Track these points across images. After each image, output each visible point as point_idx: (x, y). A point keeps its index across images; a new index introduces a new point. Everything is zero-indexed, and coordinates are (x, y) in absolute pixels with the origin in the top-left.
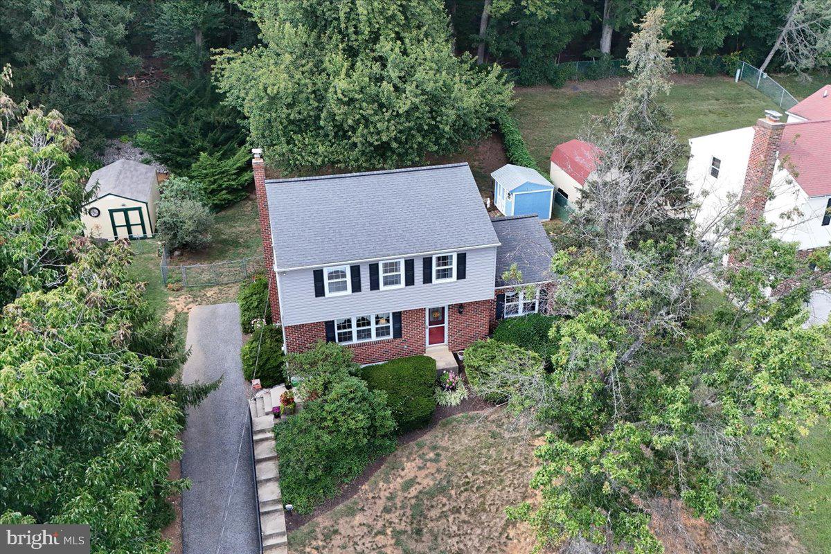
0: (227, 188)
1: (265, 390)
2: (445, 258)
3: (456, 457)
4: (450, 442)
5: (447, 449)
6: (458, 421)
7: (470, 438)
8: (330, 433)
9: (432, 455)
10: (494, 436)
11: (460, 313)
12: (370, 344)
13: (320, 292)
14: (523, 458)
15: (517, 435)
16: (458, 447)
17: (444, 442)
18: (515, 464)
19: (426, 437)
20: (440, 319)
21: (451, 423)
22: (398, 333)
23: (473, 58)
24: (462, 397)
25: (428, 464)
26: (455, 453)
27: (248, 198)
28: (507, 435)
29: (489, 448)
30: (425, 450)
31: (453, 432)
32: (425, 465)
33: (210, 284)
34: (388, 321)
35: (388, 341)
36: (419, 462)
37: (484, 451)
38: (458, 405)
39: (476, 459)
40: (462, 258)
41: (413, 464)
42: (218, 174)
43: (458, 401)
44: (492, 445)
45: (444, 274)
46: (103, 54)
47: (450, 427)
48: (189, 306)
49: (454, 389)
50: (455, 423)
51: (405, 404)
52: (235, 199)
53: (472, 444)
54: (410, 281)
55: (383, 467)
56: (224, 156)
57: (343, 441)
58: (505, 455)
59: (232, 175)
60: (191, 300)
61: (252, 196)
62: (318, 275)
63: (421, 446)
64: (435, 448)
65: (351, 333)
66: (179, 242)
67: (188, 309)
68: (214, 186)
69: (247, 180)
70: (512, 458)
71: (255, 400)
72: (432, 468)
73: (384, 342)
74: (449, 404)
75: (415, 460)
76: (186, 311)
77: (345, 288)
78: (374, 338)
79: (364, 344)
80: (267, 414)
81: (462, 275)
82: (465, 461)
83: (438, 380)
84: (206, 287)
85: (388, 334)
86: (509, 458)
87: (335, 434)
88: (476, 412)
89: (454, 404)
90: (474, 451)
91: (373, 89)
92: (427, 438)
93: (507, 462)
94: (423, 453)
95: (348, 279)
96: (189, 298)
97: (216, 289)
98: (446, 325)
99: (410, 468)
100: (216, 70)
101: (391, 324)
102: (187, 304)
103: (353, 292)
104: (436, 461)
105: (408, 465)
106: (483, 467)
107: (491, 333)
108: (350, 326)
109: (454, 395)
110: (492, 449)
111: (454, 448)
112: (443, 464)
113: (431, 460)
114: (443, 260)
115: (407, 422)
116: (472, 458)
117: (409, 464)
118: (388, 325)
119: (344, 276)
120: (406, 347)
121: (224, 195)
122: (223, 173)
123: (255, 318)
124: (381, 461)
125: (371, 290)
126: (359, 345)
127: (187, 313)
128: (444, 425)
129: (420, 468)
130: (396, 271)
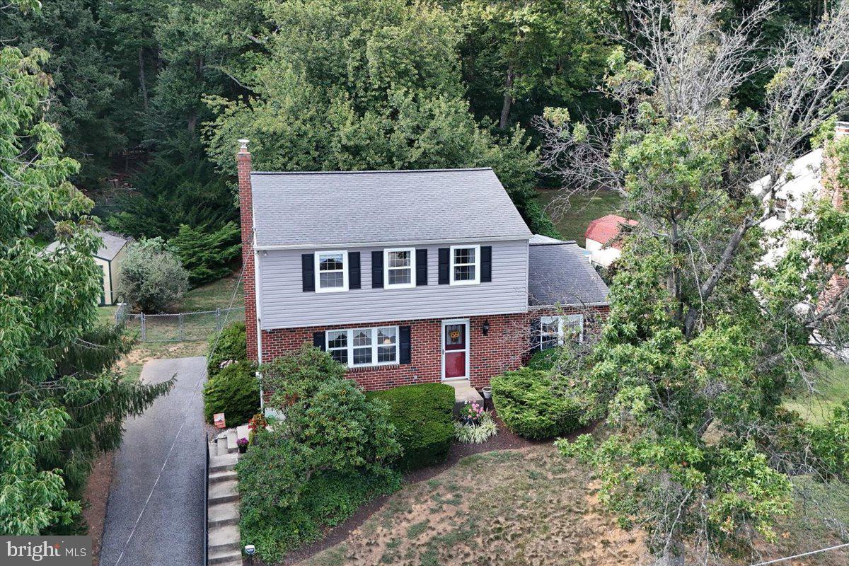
0: (207, 261)
1: (230, 430)
2: (465, 252)
3: (482, 499)
4: (474, 482)
5: (470, 491)
6: (484, 459)
7: (500, 477)
8: (313, 446)
9: (449, 496)
10: (533, 476)
11: (485, 332)
12: (369, 370)
13: (308, 286)
14: (573, 502)
15: (564, 476)
16: (484, 488)
17: (468, 481)
18: (564, 508)
19: (441, 476)
20: (460, 342)
21: (475, 461)
22: (406, 358)
23: (493, 123)
24: (489, 433)
25: (445, 507)
26: (481, 495)
27: (230, 276)
28: (550, 476)
29: (528, 489)
30: (441, 490)
31: (478, 470)
32: (441, 507)
33: (174, 341)
34: (393, 340)
35: (394, 367)
36: (432, 504)
37: (520, 493)
38: (484, 442)
39: (510, 502)
40: (487, 253)
41: (424, 506)
42: (198, 247)
43: (484, 436)
44: (530, 487)
45: (464, 274)
46: (83, 115)
47: (474, 465)
48: (146, 359)
49: (478, 423)
50: (479, 461)
51: (414, 429)
52: (216, 274)
53: (505, 484)
54: (422, 280)
55: (383, 509)
56: (209, 230)
57: (330, 457)
58: (549, 498)
59: (215, 248)
60: (148, 353)
61: (236, 274)
62: (308, 260)
63: (435, 487)
64: (453, 489)
65: (345, 352)
66: (143, 295)
67: (143, 361)
68: (193, 260)
69: (231, 253)
70: (559, 502)
71: (216, 441)
72: (450, 510)
73: (388, 368)
74: (472, 440)
75: (426, 501)
76: (140, 362)
77: (340, 284)
78: (375, 362)
79: (362, 370)
80: (230, 451)
81: (486, 277)
82: (495, 504)
83: (458, 412)
84: (168, 343)
85: (393, 358)
86: (555, 501)
87: (319, 447)
88: (508, 451)
89: (478, 440)
90: (507, 492)
91: (382, 140)
92: (444, 477)
93: (553, 506)
94: (438, 494)
95: (345, 270)
96: (146, 352)
97: (181, 345)
98: (467, 350)
99: (419, 512)
100: (207, 128)
101: (397, 344)
102: (144, 357)
103: (350, 288)
104: (455, 502)
105: (417, 508)
106: (520, 511)
107: (525, 361)
108: (345, 343)
109: (478, 430)
110: (531, 491)
111: (479, 489)
112: (465, 507)
113: (448, 502)
114: (463, 255)
115: (417, 450)
116: (504, 500)
117: (418, 506)
118: (393, 345)
119: (340, 266)
120: (416, 377)
121: (203, 268)
122: (204, 246)
123: (225, 359)
124: (380, 502)
125: (373, 287)
126: (356, 371)
127: (142, 365)
128: (466, 463)
129: (433, 511)
130: (405, 265)
